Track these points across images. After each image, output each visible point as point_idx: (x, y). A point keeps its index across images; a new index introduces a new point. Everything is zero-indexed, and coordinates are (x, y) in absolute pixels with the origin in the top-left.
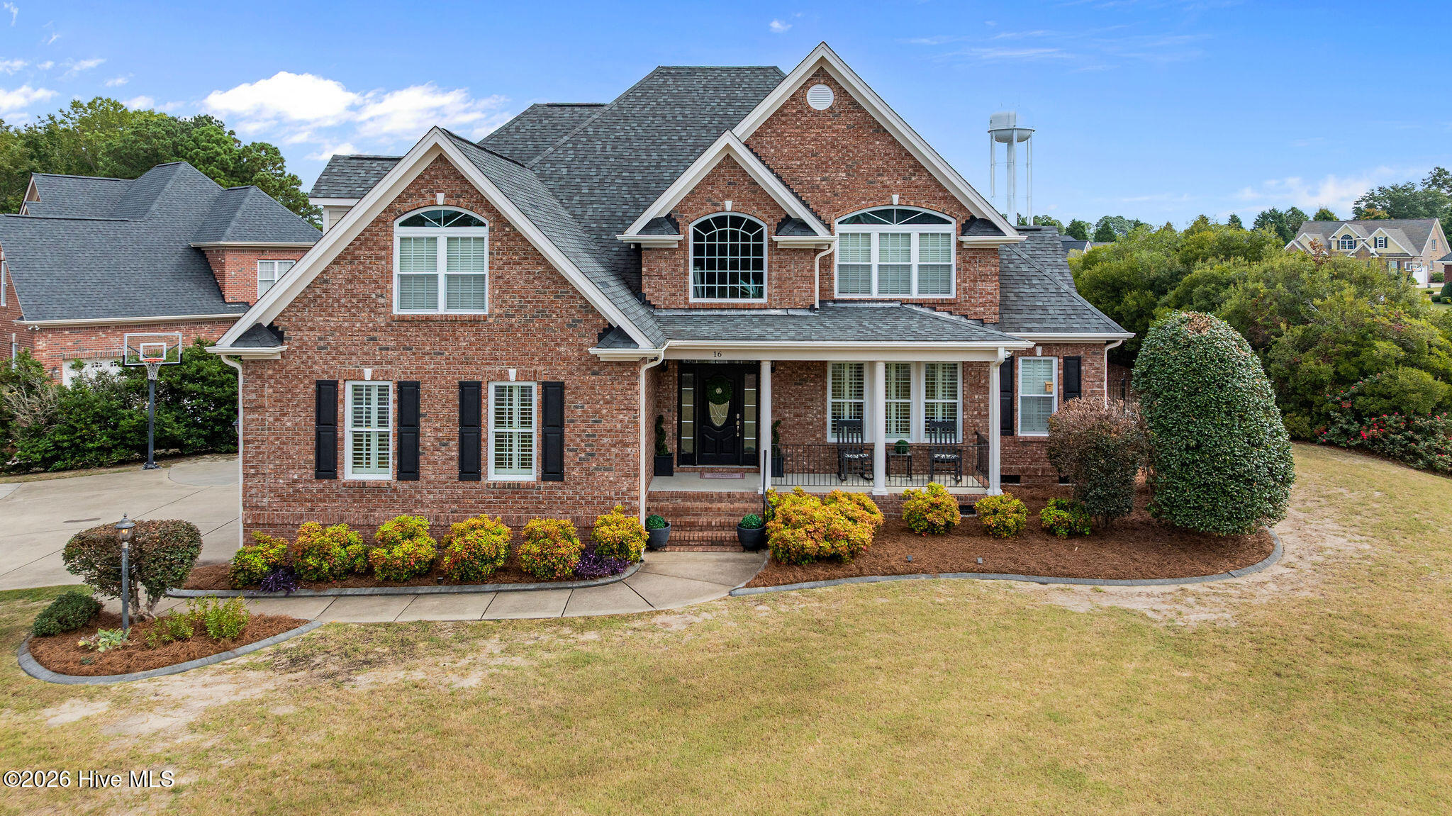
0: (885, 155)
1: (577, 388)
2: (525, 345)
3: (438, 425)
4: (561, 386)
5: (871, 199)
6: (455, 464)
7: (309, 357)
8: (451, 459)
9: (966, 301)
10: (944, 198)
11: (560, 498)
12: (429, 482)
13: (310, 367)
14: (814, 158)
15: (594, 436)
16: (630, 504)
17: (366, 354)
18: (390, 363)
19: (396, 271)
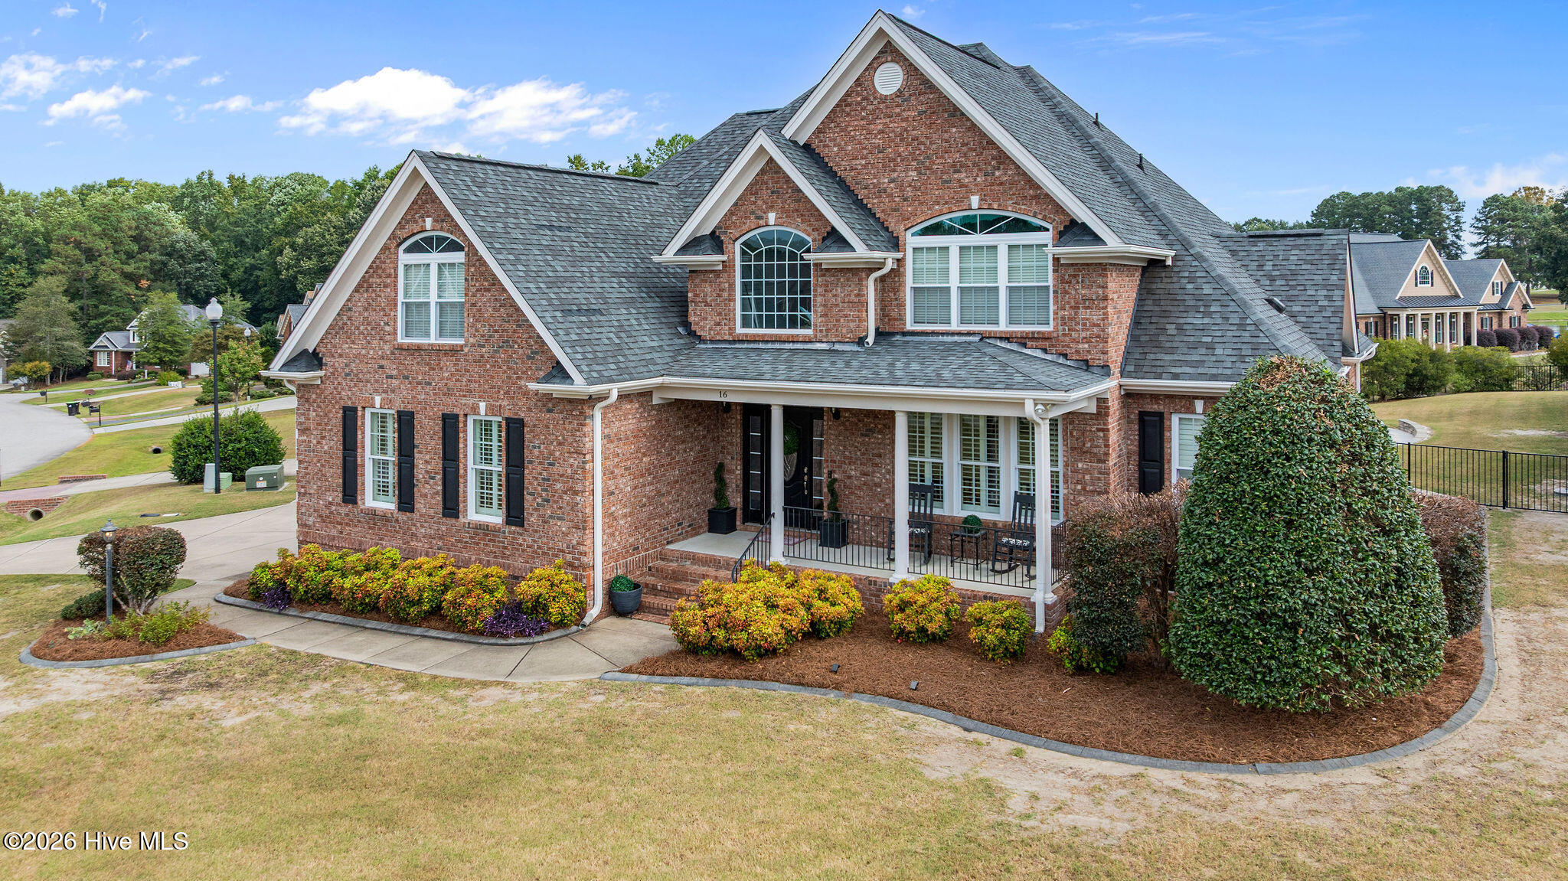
0: (964, 145)
1: (535, 426)
2: (493, 377)
3: (427, 457)
4: (521, 423)
5: (946, 203)
6: (439, 498)
7: (339, 384)
8: (437, 493)
9: (1064, 335)
10: (1036, 197)
11: (521, 545)
12: (421, 515)
13: (340, 393)
14: (880, 155)
15: (549, 480)
16: (579, 559)
17: (377, 381)
18: (393, 391)
19: (401, 298)
